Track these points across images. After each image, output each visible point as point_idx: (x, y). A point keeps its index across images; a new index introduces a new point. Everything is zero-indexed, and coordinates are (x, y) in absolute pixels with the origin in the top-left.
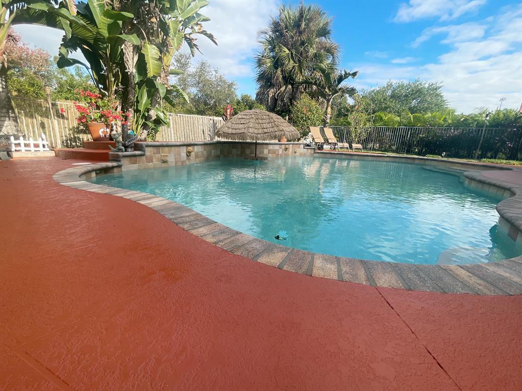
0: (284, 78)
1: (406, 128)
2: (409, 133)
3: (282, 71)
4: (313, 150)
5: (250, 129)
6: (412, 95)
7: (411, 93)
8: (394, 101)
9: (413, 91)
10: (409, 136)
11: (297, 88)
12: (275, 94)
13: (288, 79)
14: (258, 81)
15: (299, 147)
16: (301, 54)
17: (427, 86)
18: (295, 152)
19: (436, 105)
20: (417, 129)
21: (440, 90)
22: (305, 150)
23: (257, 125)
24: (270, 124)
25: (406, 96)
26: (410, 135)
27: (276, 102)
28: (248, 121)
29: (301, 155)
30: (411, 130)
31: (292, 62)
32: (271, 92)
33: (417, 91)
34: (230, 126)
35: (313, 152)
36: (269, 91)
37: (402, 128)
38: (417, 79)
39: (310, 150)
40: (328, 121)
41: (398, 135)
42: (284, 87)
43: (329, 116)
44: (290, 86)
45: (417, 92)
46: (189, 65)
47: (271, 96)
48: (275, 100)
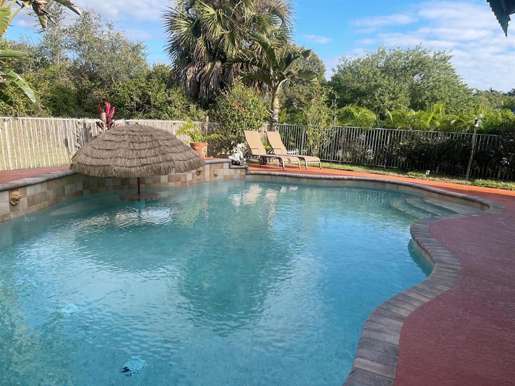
0: (209, 51)
1: (385, 131)
2: (389, 137)
3: (205, 40)
4: (244, 170)
5: (119, 160)
6: (411, 67)
7: (410, 65)
8: (387, 77)
9: (413, 62)
10: (388, 142)
11: (230, 67)
12: (196, 75)
13: (216, 53)
14: (171, 51)
15: (222, 167)
16: (234, 17)
17: (431, 55)
18: (216, 175)
19: (446, 82)
20: (398, 132)
21: (449, 61)
22: (231, 170)
23: (131, 152)
24: (153, 151)
25: (405, 68)
26: (390, 141)
27: (199, 87)
28: (117, 146)
29: (226, 179)
30: (391, 134)
31: (219, 27)
32: (190, 72)
33: (420, 62)
34: (89, 153)
35: (244, 173)
36: (186, 70)
37: (379, 130)
38: (418, 44)
39: (239, 171)
40: (276, 118)
41: (375, 140)
42: (209, 66)
43: (277, 111)
44: (218, 64)
45: (418, 64)
46: (63, 14)
47: (189, 78)
48: (196, 85)
